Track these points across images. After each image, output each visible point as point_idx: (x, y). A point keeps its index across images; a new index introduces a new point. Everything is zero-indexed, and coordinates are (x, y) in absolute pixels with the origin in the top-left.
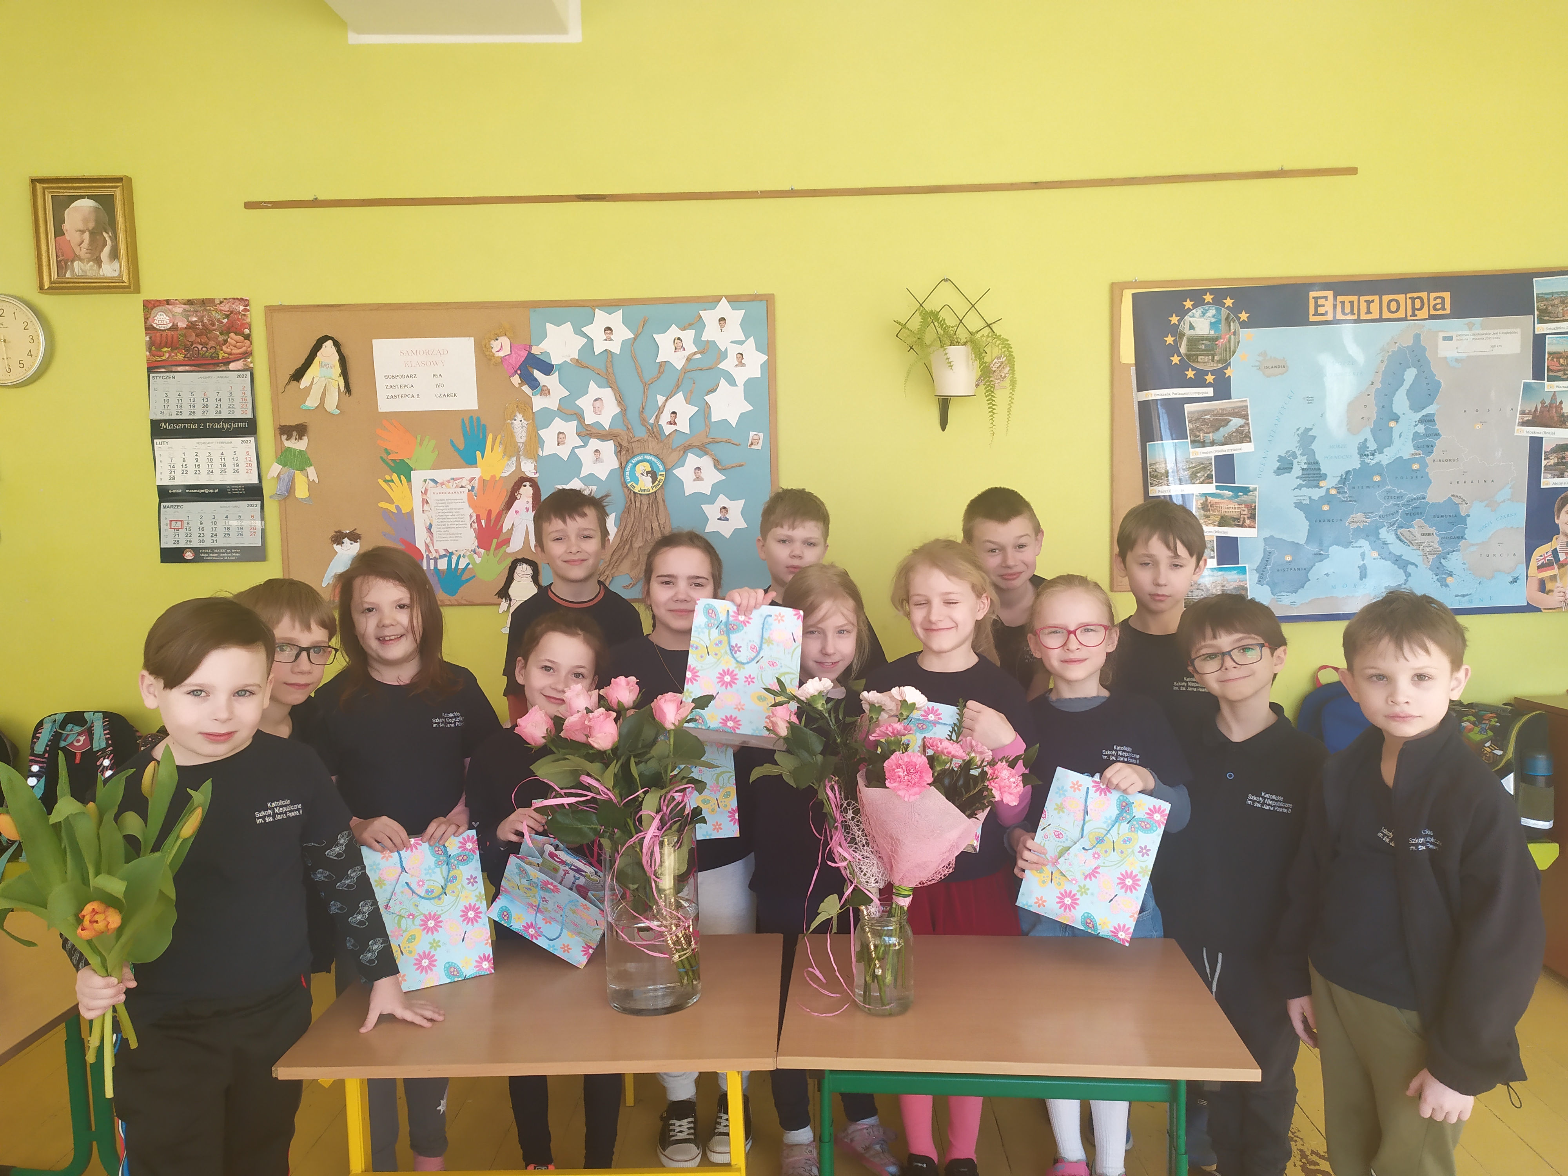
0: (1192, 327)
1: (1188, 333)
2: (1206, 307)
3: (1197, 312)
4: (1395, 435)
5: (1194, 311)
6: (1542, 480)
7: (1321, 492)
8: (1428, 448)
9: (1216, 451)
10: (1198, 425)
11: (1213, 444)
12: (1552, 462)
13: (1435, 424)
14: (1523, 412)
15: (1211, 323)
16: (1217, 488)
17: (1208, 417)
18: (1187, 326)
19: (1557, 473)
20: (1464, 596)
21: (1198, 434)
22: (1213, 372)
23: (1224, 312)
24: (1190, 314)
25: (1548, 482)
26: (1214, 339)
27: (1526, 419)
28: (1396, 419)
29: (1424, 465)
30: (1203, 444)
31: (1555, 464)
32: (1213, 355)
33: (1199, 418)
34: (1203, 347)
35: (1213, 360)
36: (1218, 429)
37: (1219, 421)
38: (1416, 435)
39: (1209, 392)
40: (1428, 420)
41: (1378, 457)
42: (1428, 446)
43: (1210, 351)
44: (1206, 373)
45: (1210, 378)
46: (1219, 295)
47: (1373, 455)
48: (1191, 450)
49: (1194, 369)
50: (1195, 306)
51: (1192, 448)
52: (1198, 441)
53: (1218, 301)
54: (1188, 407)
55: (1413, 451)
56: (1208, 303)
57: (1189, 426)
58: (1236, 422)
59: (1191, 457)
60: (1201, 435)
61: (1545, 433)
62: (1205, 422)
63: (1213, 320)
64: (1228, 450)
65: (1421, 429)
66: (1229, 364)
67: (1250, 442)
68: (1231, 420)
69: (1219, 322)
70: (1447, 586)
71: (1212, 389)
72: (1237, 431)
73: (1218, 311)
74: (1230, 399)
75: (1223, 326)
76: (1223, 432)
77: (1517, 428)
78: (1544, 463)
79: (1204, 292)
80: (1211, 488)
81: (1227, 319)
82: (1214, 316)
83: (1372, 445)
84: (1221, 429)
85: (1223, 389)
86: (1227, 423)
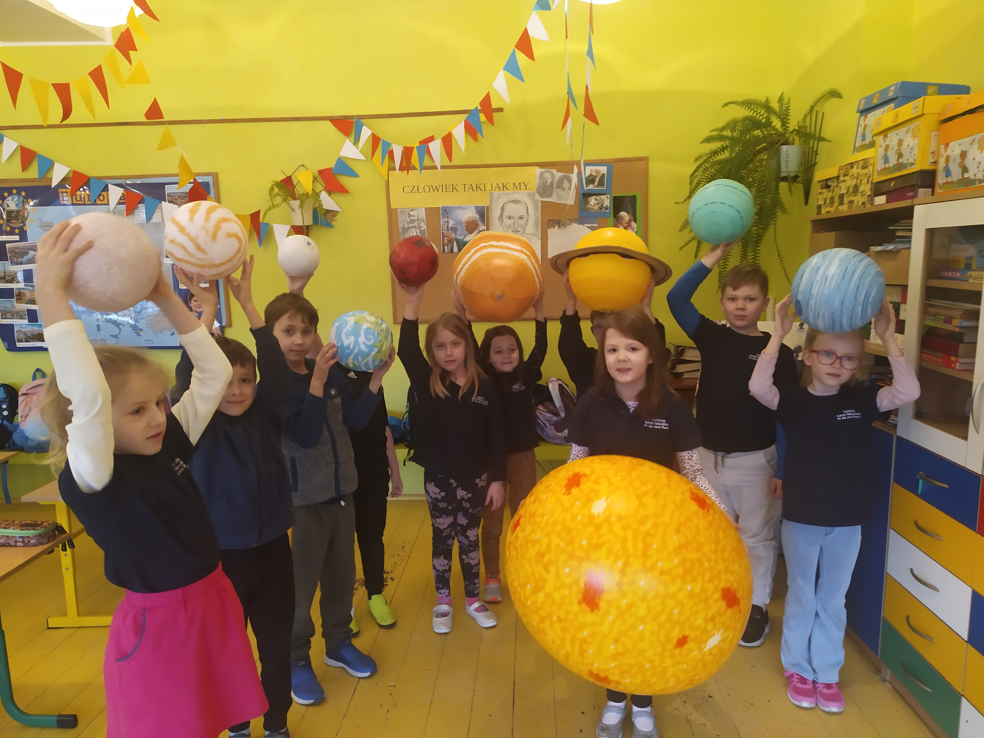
0: (8, 206)
1: (7, 208)
2: (14, 196)
3: (10, 198)
5: (8, 198)
9: (24, 267)
10: (13, 254)
11: (22, 264)
15: (16, 204)
16: (25, 285)
17: (17, 250)
18: (6, 205)
21: (13, 259)
22: (18, 228)
23: (21, 198)
24: (7, 199)
26: (18, 212)
30: (17, 264)
32: (18, 220)
33: (13, 251)
34: (13, 216)
35: (18, 222)
36: (23, 256)
37: (24, 253)
39: (17, 238)
43: (16, 218)
44: (15, 228)
45: (17, 231)
46: (19, 190)
48: (11, 267)
49: (10, 226)
50: (9, 196)
51: (12, 265)
52: (14, 262)
53: (19, 193)
54: (8, 245)
56: (15, 194)
57: (8, 255)
58: (32, 253)
59: (11, 270)
60: (15, 259)
62: (16, 252)
63: (17, 202)
64: (30, 267)
66: (25, 224)
69: (19, 203)
73: (19, 198)
74: (28, 241)
75: (21, 205)
76: (25, 258)
79: (13, 188)
80: (20, 285)
81: (23, 201)
82: (17, 200)
84: (25, 256)
85: (23, 236)
86: (28, 253)
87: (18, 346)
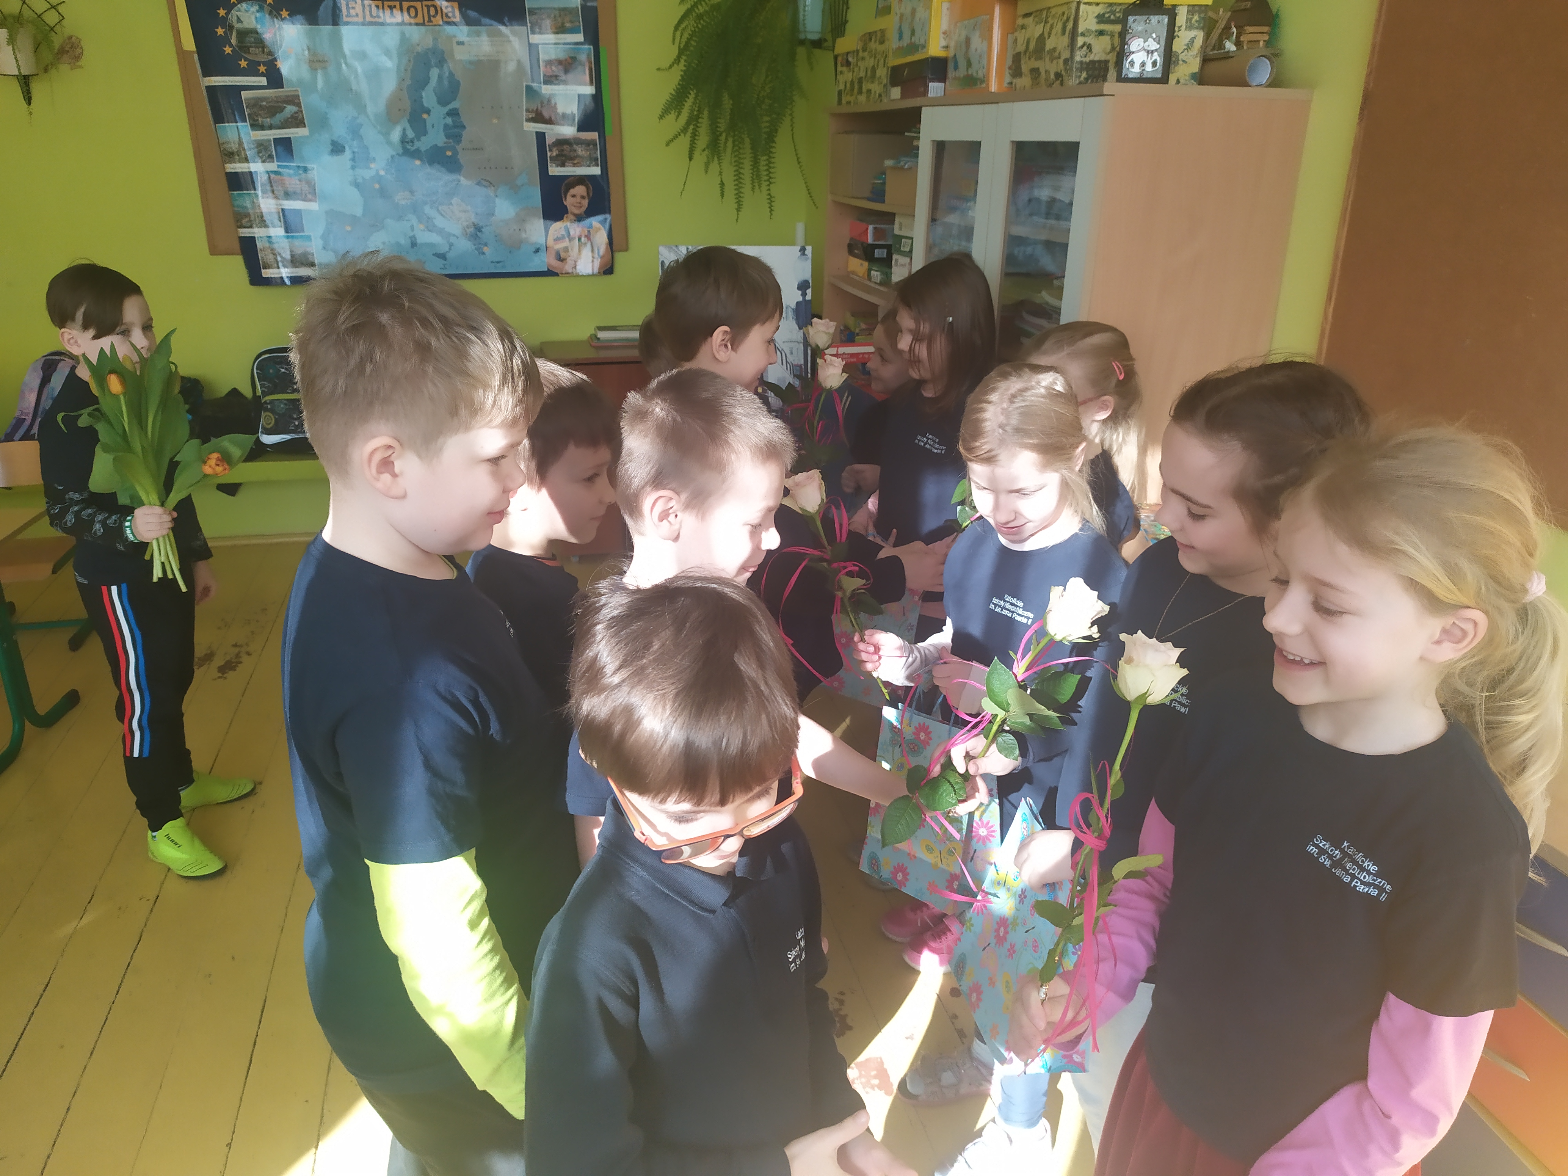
0: (239, 20)
1: (236, 25)
2: (250, 3)
3: (242, 7)
4: (429, 126)
5: (239, 6)
6: (550, 169)
7: (372, 173)
8: (458, 138)
9: (275, 134)
10: (255, 110)
11: (271, 127)
12: (554, 154)
13: (460, 118)
14: (527, 110)
15: (256, 19)
16: (280, 166)
17: (264, 103)
18: (235, 19)
19: (559, 162)
20: (498, 262)
21: (256, 118)
22: (265, 64)
23: (267, 7)
24: (236, 8)
25: (554, 170)
26: (262, 33)
27: (531, 116)
28: (428, 112)
29: (455, 153)
30: (262, 128)
31: (557, 156)
32: (262, 48)
33: (255, 103)
34: (252, 40)
35: (263, 52)
36: (274, 115)
37: (274, 108)
38: (446, 126)
39: (263, 81)
40: (454, 113)
41: (417, 144)
42: (457, 136)
43: (259, 44)
44: (259, 64)
47: (413, 142)
48: (252, 132)
49: (246, 59)
50: (239, 2)
51: (253, 130)
52: (258, 125)
54: (244, 94)
55: (445, 140)
57: (246, 111)
58: (290, 109)
59: (253, 138)
60: (260, 119)
61: (546, 129)
62: (262, 108)
63: (258, 15)
64: (286, 134)
65: (449, 121)
66: (277, 57)
67: (305, 127)
68: (285, 107)
69: (263, 17)
70: (483, 253)
71: (265, 79)
72: (292, 117)
73: (261, 8)
74: (283, 87)
75: (267, 21)
76: (279, 118)
77: (525, 123)
78: (549, 154)
80: (272, 166)
81: (270, 14)
82: (258, 12)
83: (411, 134)
84: (277, 115)
85: (275, 79)
86: (282, 109)
87: (264, 276)
